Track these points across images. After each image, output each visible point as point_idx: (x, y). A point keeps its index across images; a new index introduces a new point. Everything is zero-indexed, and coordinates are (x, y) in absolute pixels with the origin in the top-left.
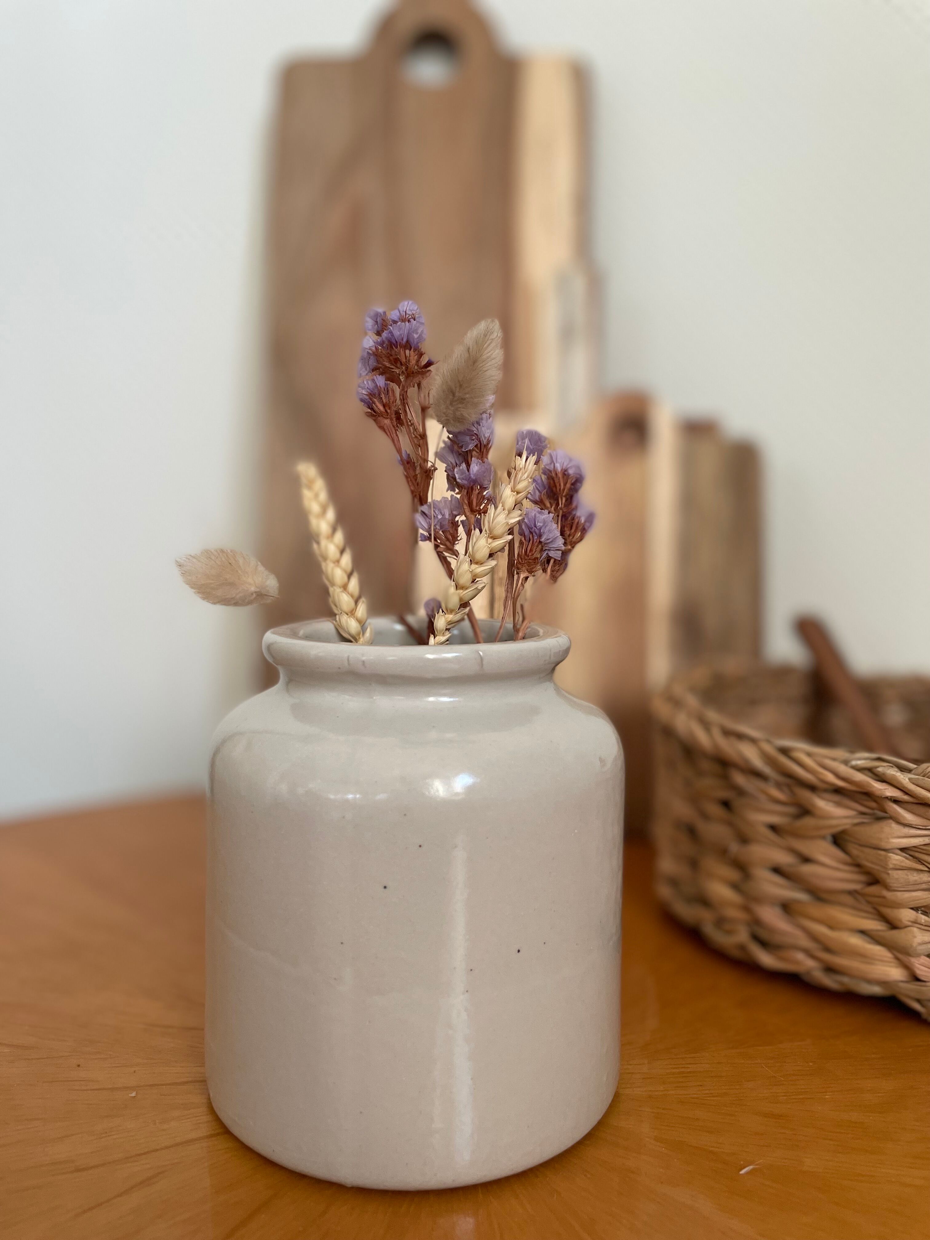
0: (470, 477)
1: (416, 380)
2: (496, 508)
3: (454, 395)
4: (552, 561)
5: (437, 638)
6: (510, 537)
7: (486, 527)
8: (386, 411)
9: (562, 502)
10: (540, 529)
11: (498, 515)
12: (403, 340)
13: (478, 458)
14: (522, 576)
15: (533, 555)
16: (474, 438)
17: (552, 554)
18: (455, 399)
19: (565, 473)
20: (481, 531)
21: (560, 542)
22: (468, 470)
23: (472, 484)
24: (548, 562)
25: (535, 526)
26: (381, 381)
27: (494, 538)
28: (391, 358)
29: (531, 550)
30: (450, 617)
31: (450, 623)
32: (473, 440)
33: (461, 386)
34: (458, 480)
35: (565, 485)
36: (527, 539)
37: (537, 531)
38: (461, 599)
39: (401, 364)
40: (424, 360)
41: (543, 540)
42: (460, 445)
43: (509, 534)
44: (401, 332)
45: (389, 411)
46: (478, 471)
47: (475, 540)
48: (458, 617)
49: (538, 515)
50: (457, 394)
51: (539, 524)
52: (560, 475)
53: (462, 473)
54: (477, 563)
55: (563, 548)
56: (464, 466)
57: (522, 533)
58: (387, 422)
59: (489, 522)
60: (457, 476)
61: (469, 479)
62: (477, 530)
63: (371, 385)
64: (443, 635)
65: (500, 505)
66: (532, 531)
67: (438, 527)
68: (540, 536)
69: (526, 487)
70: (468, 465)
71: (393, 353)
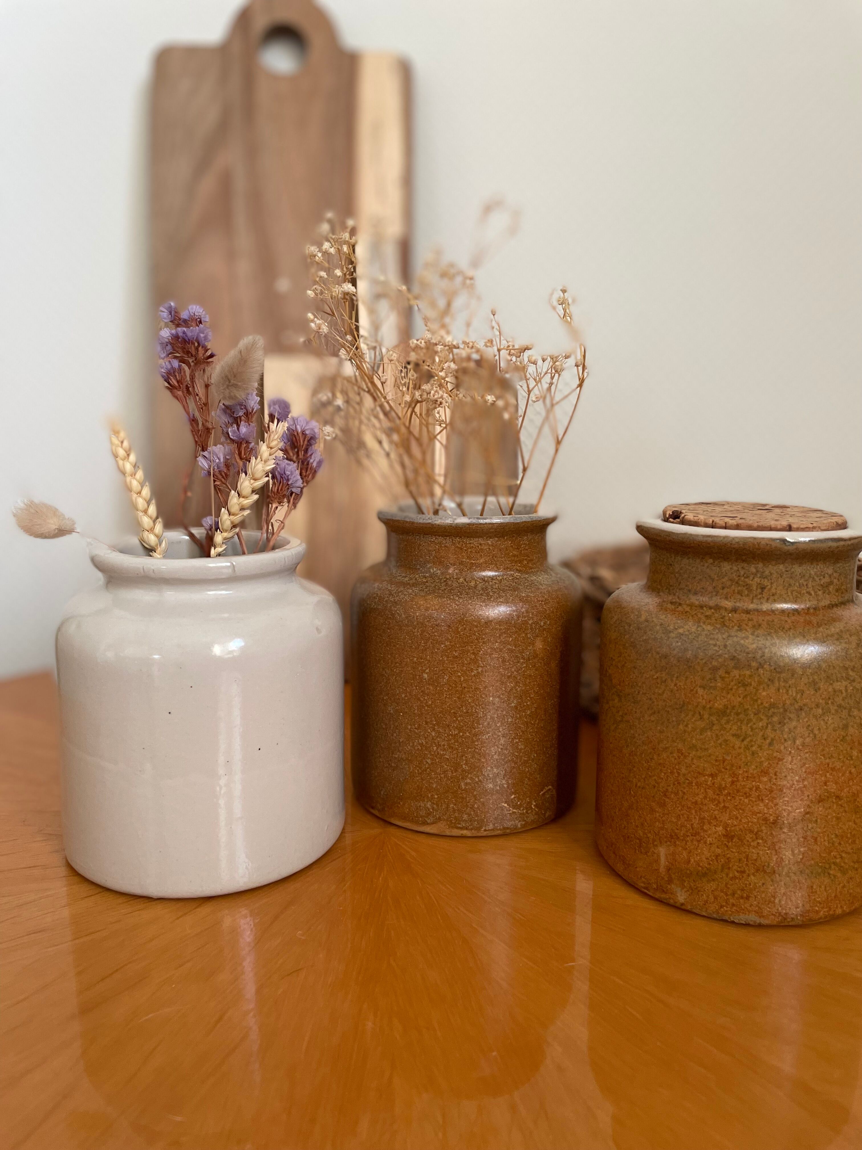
0: (240, 436)
1: (202, 366)
2: (256, 459)
3: (230, 382)
4: (294, 494)
5: (216, 549)
6: (267, 479)
7: (249, 472)
8: (179, 386)
9: (302, 454)
10: (288, 476)
11: (258, 464)
12: (193, 338)
13: (245, 422)
14: (274, 506)
15: (282, 493)
16: (243, 407)
17: (294, 490)
18: (230, 384)
19: (303, 433)
20: (246, 474)
21: (300, 483)
22: (238, 430)
23: (241, 440)
24: (291, 494)
25: (285, 474)
26: (176, 363)
27: (255, 480)
28: (185, 350)
29: (281, 490)
30: (225, 535)
31: (225, 539)
32: (242, 409)
33: (235, 376)
34: (231, 437)
35: (304, 441)
36: (279, 482)
37: (286, 478)
38: (232, 522)
39: (192, 356)
40: (209, 353)
41: (289, 483)
42: (233, 411)
43: (266, 477)
44: (193, 334)
45: (181, 386)
46: (246, 432)
47: (242, 480)
48: (230, 535)
49: (287, 466)
50: (232, 381)
51: (288, 473)
52: (300, 435)
53: (234, 432)
54: (243, 497)
55: (302, 486)
56: (235, 426)
57: (273, 477)
58: (180, 393)
59: (251, 469)
60: (230, 434)
61: (239, 437)
62: (244, 474)
63: (169, 367)
64: (221, 547)
65: (259, 457)
66: (283, 476)
67: (216, 468)
68: (288, 480)
69: (277, 445)
70: (238, 426)
71: (186, 347)
